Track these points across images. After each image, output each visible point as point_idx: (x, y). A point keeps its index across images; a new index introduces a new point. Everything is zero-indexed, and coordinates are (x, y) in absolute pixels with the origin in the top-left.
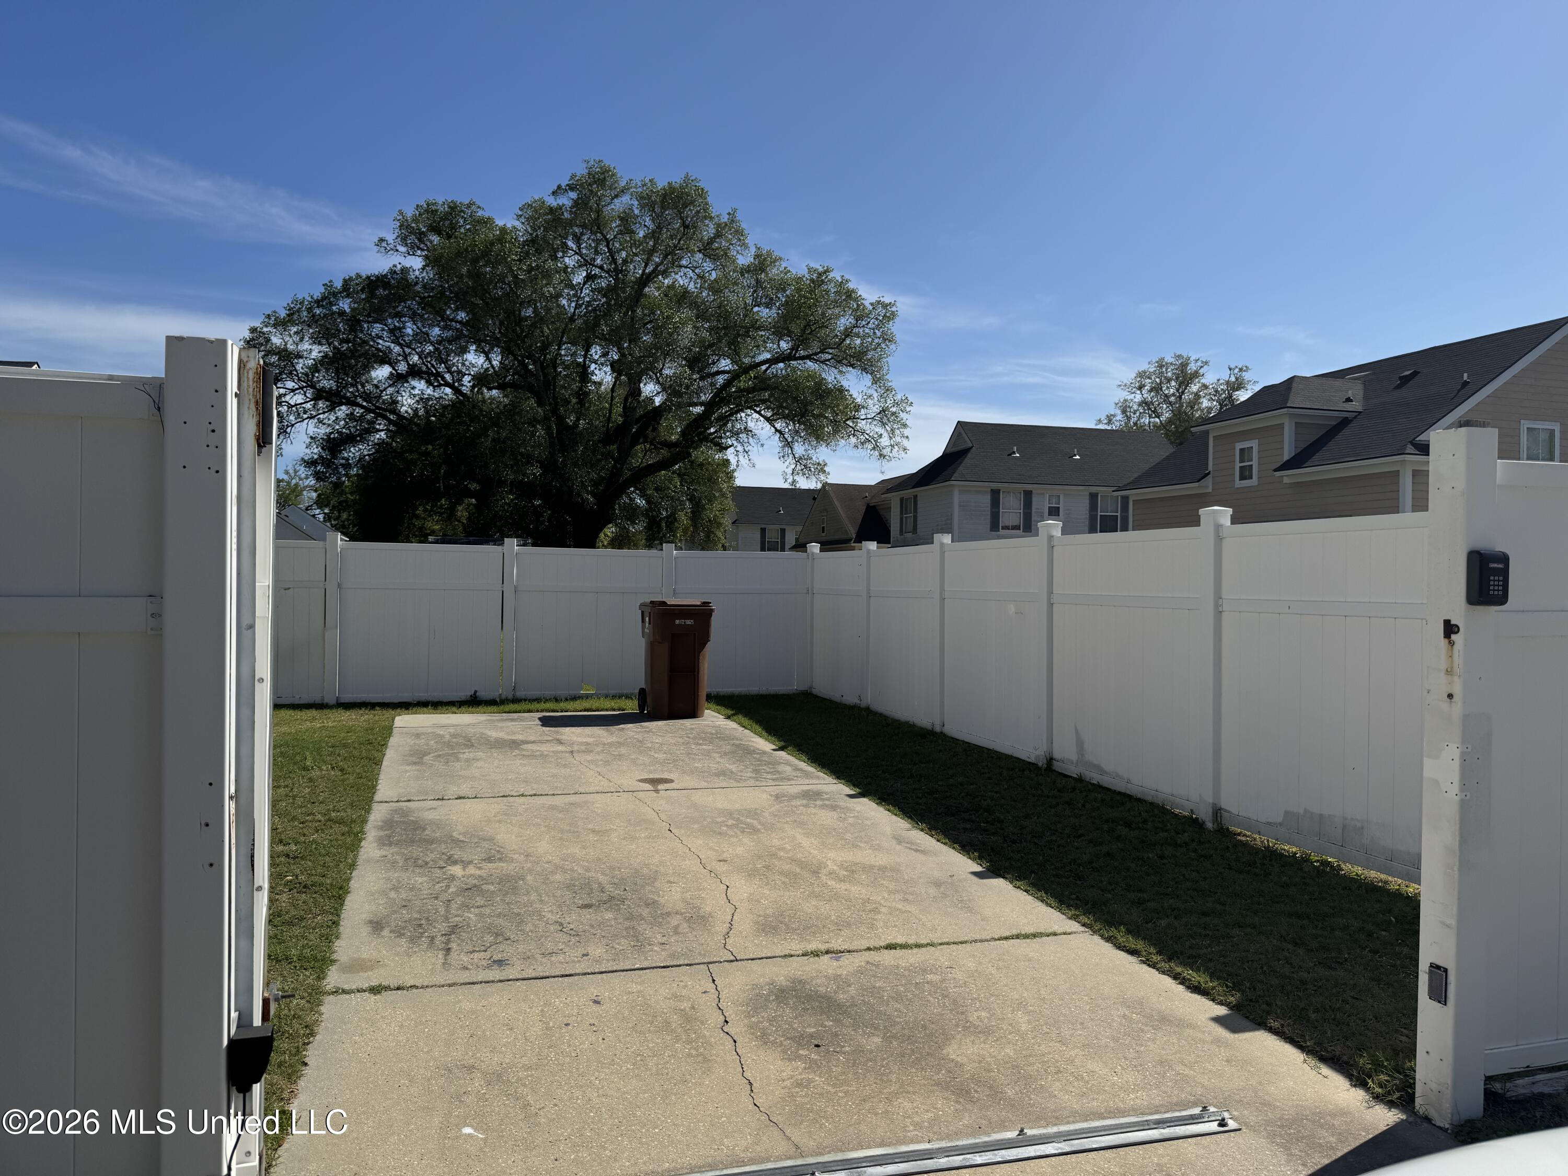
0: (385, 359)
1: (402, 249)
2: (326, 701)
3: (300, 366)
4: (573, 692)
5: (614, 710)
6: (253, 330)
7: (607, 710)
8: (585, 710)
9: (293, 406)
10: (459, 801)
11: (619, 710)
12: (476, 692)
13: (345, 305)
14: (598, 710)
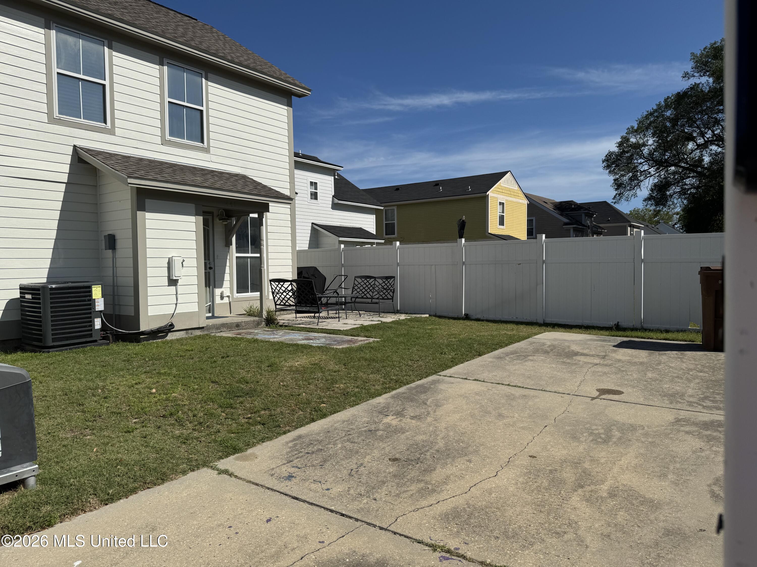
0: (691, 138)
1: (696, 74)
2: (538, 321)
3: (646, 151)
4: (681, 327)
5: (686, 341)
6: (622, 137)
7: (681, 341)
8: (664, 339)
9: (642, 172)
10: (475, 382)
11: (689, 341)
12: (618, 322)
13: (668, 113)
14: (673, 340)
